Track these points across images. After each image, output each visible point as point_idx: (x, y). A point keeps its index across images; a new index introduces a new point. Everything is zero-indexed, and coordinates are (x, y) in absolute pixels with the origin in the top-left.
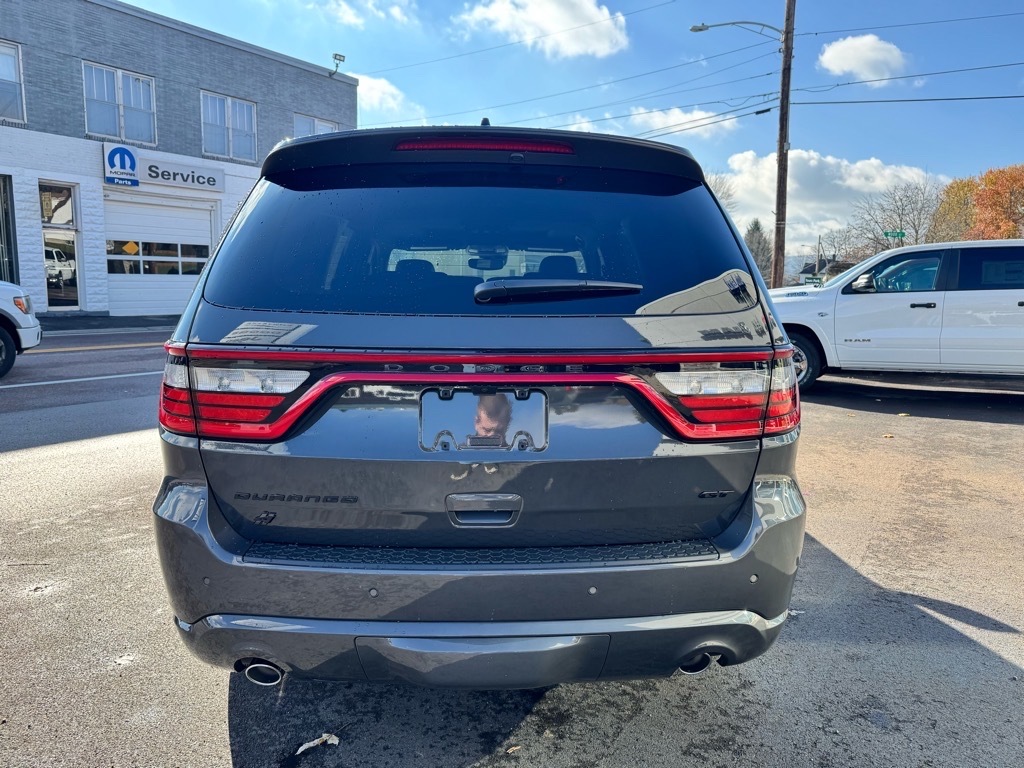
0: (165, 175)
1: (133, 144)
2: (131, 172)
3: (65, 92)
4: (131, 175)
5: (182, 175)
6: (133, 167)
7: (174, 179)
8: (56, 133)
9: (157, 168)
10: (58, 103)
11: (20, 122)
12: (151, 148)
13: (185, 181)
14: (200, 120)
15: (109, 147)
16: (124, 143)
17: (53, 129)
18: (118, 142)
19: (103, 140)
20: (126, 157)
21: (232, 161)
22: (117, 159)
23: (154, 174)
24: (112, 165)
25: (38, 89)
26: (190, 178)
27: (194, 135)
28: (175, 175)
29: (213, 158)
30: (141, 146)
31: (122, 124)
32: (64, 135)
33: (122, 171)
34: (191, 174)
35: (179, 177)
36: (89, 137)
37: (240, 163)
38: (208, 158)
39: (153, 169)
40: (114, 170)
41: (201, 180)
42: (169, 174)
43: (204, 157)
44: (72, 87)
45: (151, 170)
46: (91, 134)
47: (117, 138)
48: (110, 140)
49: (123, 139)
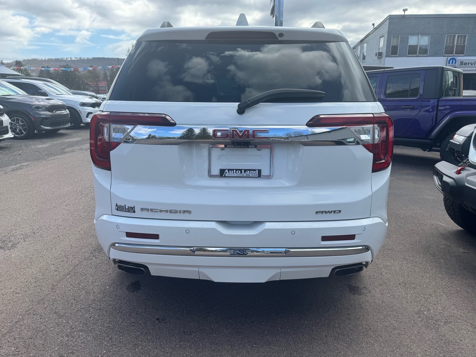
0: (465, 64)
1: (457, 56)
2: (454, 64)
4: (454, 65)
6: (455, 63)
7: (468, 65)
9: (463, 62)
10: (437, 48)
11: (427, 55)
12: (462, 56)
13: (472, 65)
15: (449, 58)
16: (454, 56)
17: (434, 56)
18: (452, 56)
19: (448, 56)
20: (454, 60)
22: (451, 60)
23: (462, 64)
24: (449, 63)
25: (433, 45)
26: (474, 63)
28: (469, 63)
30: (459, 56)
31: (455, 50)
32: (437, 57)
33: (452, 64)
34: (474, 62)
35: (470, 64)
36: (444, 56)
39: (462, 62)
40: (450, 64)
42: (467, 63)
45: (461, 63)
46: (445, 55)
47: (452, 55)
48: (450, 56)
49: (454, 54)
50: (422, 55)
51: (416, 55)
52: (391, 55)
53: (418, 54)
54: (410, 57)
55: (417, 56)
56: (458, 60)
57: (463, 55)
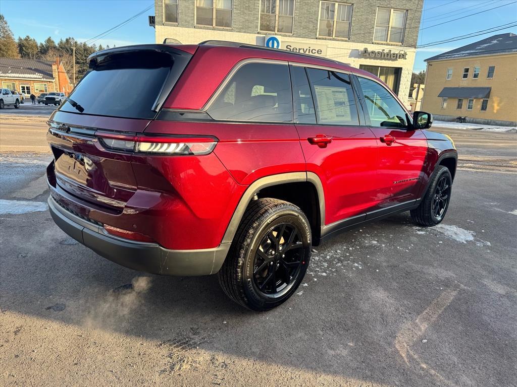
1: (280, 35)
3: (251, 11)
5: (303, 49)
6: (278, 47)
8: (245, 32)
10: (247, 18)
11: (230, 28)
12: (289, 36)
13: (304, 52)
14: (318, 18)
15: (268, 37)
16: (276, 34)
17: (244, 31)
18: (273, 34)
19: (266, 34)
20: (275, 42)
21: (334, 40)
22: (271, 42)
23: (288, 50)
24: (268, 46)
25: (239, 11)
26: (308, 51)
27: (314, 26)
28: (299, 49)
29: (323, 39)
31: (277, 25)
32: (248, 33)
34: (308, 49)
35: (302, 51)
36: (259, 33)
37: (338, 40)
38: (320, 39)
39: (289, 47)
41: (314, 51)
42: (297, 50)
43: (316, 38)
44: (254, 9)
45: (287, 47)
46: (261, 31)
47: (273, 32)
48: (269, 34)
49: (276, 32)
50: (222, 28)
51: (211, 26)
52: (166, 21)
53: (214, 25)
54: (201, 28)
55: (214, 29)
56: (282, 42)
57: (291, 34)
